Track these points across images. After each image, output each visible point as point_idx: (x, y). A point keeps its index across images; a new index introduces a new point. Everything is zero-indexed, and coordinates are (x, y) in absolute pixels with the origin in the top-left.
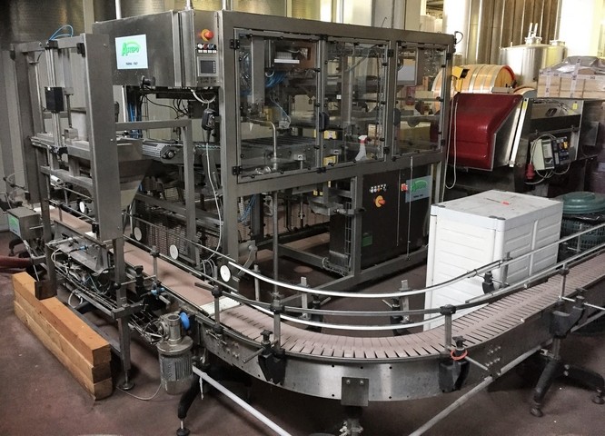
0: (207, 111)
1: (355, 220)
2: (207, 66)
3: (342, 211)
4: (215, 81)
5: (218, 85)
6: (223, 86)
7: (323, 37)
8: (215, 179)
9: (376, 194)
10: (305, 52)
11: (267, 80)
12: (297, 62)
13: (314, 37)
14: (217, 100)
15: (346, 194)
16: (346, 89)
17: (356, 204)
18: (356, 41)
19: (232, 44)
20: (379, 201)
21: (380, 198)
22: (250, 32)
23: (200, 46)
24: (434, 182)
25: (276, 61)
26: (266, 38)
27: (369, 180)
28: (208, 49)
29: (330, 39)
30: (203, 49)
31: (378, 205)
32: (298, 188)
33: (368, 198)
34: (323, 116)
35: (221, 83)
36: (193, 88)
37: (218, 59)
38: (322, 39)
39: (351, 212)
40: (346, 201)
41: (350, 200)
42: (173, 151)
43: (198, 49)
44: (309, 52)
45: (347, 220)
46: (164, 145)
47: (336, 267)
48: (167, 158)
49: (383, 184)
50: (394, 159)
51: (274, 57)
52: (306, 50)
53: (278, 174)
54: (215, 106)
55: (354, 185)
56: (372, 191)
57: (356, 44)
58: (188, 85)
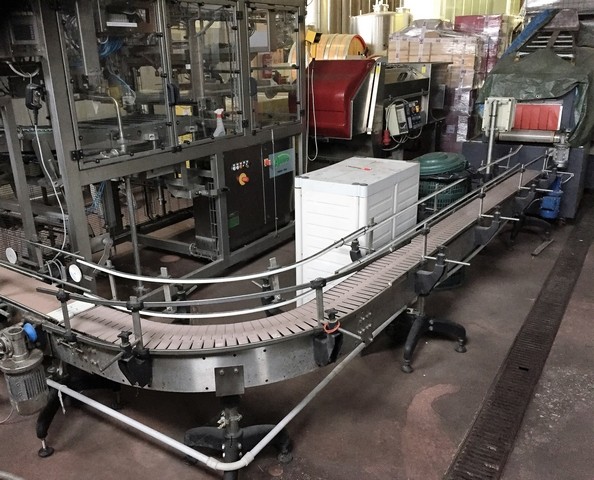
0: (31, 87)
1: (219, 200)
3: (204, 193)
4: (36, 50)
5: (38, 54)
6: (46, 55)
8: (53, 168)
9: (238, 172)
10: (142, 14)
11: (101, 48)
12: (135, 25)
14: (41, 72)
15: (207, 174)
16: (195, 57)
17: (219, 184)
20: (243, 179)
21: (243, 175)
24: (297, 155)
25: (109, 24)
27: (230, 157)
31: (242, 183)
32: (152, 171)
33: (231, 177)
34: (172, 88)
35: (43, 52)
36: (8, 60)
37: (36, 22)
39: (214, 193)
40: (207, 182)
41: (212, 180)
44: (147, 14)
45: (212, 201)
47: (204, 252)
49: (245, 160)
50: (254, 133)
51: (106, 19)
52: (144, 12)
53: (128, 157)
54: (40, 80)
55: (215, 163)
56: (234, 169)
57: (200, 5)
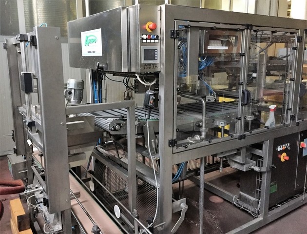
0: (149, 93)
1: (266, 174)
2: (150, 54)
3: (257, 169)
4: (156, 67)
5: (158, 70)
6: (163, 72)
7: (249, 27)
8: (154, 146)
9: (281, 152)
10: (233, 40)
11: (200, 64)
12: (227, 48)
13: (241, 27)
14: (158, 82)
15: (258, 152)
16: (261, 68)
17: (267, 162)
18: (274, 29)
19: (173, 34)
20: (284, 157)
21: (284, 154)
22: (188, 23)
23: (145, 37)
25: (209, 48)
26: (201, 28)
27: (277, 142)
28: (151, 39)
29: (254, 28)
30: (147, 39)
31: (283, 160)
32: (222, 153)
33: (275, 155)
34: (246, 93)
35: (161, 68)
36: (137, 73)
37: (160, 47)
38: (247, 29)
39: (264, 169)
40: (258, 160)
41: (261, 157)
42: (119, 124)
43: (143, 39)
44: (236, 40)
46: (112, 119)
47: (245, 206)
48: (115, 130)
49: (287, 143)
50: (298, 124)
51: (207, 44)
52: (234, 38)
53: (207, 143)
54: (156, 88)
55: (266, 146)
56: (279, 150)
57: (273, 32)
58: (133, 70)
